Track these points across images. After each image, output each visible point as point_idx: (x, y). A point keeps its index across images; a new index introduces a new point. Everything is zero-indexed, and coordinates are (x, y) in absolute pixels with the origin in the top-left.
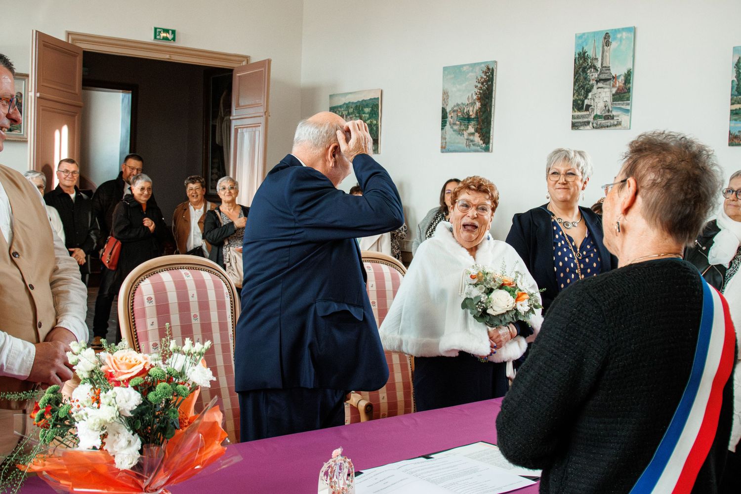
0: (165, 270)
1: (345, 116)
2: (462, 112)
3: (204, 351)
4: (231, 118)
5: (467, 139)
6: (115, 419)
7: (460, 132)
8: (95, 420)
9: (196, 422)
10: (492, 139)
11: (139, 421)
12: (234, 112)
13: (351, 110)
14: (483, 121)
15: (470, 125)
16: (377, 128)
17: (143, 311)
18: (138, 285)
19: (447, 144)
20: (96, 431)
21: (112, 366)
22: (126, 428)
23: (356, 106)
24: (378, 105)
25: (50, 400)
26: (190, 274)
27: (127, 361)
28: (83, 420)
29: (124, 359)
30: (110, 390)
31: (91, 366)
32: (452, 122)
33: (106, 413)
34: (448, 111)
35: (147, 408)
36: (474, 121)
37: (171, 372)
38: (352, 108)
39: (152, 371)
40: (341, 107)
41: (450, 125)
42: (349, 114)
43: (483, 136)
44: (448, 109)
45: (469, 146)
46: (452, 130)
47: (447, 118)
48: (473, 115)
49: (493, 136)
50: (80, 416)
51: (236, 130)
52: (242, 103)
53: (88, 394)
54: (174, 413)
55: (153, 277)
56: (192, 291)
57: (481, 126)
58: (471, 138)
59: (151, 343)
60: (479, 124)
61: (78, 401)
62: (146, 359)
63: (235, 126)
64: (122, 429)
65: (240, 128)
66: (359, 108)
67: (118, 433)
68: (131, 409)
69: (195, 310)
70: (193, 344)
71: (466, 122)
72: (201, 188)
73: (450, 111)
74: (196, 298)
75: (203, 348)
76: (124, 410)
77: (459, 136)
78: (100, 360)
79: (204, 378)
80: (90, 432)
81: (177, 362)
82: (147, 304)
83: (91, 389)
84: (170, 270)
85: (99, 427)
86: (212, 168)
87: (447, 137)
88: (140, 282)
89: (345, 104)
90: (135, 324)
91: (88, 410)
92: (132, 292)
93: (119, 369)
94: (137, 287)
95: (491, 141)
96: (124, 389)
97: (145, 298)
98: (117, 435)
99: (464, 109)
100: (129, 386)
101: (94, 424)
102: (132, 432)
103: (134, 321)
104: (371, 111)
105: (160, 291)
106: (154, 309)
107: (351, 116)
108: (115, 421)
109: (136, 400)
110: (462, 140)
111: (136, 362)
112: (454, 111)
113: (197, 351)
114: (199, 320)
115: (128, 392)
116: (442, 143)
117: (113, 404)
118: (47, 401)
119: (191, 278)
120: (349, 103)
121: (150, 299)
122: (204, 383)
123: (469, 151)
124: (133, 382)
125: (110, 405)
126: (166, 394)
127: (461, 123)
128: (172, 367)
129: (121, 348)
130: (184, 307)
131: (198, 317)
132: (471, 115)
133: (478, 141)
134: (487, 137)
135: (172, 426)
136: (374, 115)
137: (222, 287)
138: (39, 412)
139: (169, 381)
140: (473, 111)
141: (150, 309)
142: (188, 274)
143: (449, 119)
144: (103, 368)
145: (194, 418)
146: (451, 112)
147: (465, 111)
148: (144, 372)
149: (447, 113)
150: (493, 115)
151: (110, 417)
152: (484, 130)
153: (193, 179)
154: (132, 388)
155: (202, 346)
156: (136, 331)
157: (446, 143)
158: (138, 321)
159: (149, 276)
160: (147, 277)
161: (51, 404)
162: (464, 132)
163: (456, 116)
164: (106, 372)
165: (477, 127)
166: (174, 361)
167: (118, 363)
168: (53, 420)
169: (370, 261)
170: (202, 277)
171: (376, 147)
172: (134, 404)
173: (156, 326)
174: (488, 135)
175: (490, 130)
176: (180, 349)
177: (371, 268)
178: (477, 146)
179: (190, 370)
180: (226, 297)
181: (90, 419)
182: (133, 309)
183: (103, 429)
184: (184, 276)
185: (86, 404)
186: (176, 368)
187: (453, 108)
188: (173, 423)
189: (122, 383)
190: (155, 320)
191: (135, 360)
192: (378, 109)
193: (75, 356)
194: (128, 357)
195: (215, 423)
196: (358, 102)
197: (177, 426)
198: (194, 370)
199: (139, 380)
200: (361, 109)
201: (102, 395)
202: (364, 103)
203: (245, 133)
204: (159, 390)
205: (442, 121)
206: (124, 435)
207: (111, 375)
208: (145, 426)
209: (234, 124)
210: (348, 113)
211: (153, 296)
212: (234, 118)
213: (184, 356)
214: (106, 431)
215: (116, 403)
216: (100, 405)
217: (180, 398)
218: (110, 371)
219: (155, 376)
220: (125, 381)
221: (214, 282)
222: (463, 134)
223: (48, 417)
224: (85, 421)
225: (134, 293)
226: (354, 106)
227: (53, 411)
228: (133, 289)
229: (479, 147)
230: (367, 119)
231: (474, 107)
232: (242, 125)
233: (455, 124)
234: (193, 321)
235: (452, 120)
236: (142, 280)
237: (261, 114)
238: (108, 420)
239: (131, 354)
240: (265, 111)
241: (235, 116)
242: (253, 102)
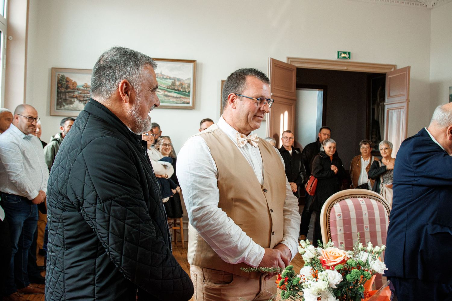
0: (348, 198)
3: (381, 251)
4: (385, 104)
6: (327, 289)
8: (315, 289)
9: (374, 295)
11: (340, 292)
12: (387, 99)
17: (335, 222)
18: (333, 206)
20: (316, 295)
21: (325, 256)
22: (333, 295)
25: (288, 274)
26: (364, 201)
27: (334, 254)
28: (308, 288)
29: (332, 253)
30: (323, 271)
31: (312, 256)
33: (321, 285)
35: (345, 284)
37: (360, 263)
39: (349, 261)
50: (306, 285)
51: (388, 111)
52: (391, 94)
53: (310, 272)
54: (361, 289)
55: (341, 202)
56: (365, 211)
59: (339, 242)
61: (304, 276)
62: (345, 254)
64: (330, 295)
65: (391, 110)
67: (328, 298)
68: (336, 284)
69: (366, 223)
70: (374, 247)
72: (369, 148)
74: (367, 216)
75: (381, 249)
76: (332, 284)
78: (317, 252)
79: (381, 268)
80: (311, 295)
81: (363, 257)
82: (337, 218)
83: (311, 270)
84: (352, 198)
85: (317, 293)
88: (334, 205)
90: (330, 230)
91: (310, 282)
92: (329, 210)
93: (329, 259)
94: (332, 208)
96: (332, 271)
97: (337, 214)
98: (327, 299)
100: (335, 269)
101: (315, 291)
102: (335, 298)
103: (330, 228)
105: (345, 210)
106: (342, 221)
108: (327, 290)
109: (340, 279)
111: (339, 255)
113: (377, 251)
114: (369, 229)
115: (334, 273)
117: (326, 280)
118: (286, 274)
119: (365, 203)
121: (339, 215)
122: (380, 271)
124: (337, 267)
125: (324, 280)
126: (358, 277)
128: (360, 259)
129: (330, 246)
130: (360, 221)
131: (369, 228)
135: (360, 296)
137: (383, 210)
138: (282, 280)
139: (359, 268)
141: (339, 221)
142: (363, 201)
144: (319, 257)
145: (373, 292)
148: (344, 262)
151: (324, 288)
153: (365, 142)
154: (337, 271)
155: (380, 248)
156: (330, 234)
158: (332, 228)
159: (339, 201)
160: (338, 202)
161: (287, 276)
164: (321, 260)
166: (361, 256)
167: (328, 255)
168: (289, 286)
170: (371, 203)
172: (338, 281)
173: (342, 232)
176: (365, 249)
179: (372, 263)
180: (386, 216)
181: (312, 287)
182: (329, 221)
183: (319, 294)
184: (360, 202)
185: (309, 278)
186: (362, 260)
188: (360, 294)
189: (330, 267)
190: (342, 228)
191: (338, 253)
193: (303, 249)
194: (334, 252)
195: (387, 297)
197: (363, 296)
198: (375, 262)
199: (341, 266)
201: (319, 274)
203: (394, 113)
204: (353, 273)
206: (331, 299)
207: (324, 262)
208: (342, 295)
209: (386, 107)
211: (341, 214)
213: (368, 254)
214: (320, 295)
215: (327, 280)
216: (318, 280)
217: (366, 279)
218: (324, 259)
219: (351, 264)
220: (333, 266)
221: (379, 206)
223: (286, 283)
224: (309, 288)
225: (330, 211)
227: (289, 281)
228: (329, 209)
232: (392, 108)
234: (365, 230)
236: (335, 204)
237: (404, 101)
238: (323, 290)
239: (336, 250)
240: (407, 99)
241: (387, 102)
242: (399, 94)
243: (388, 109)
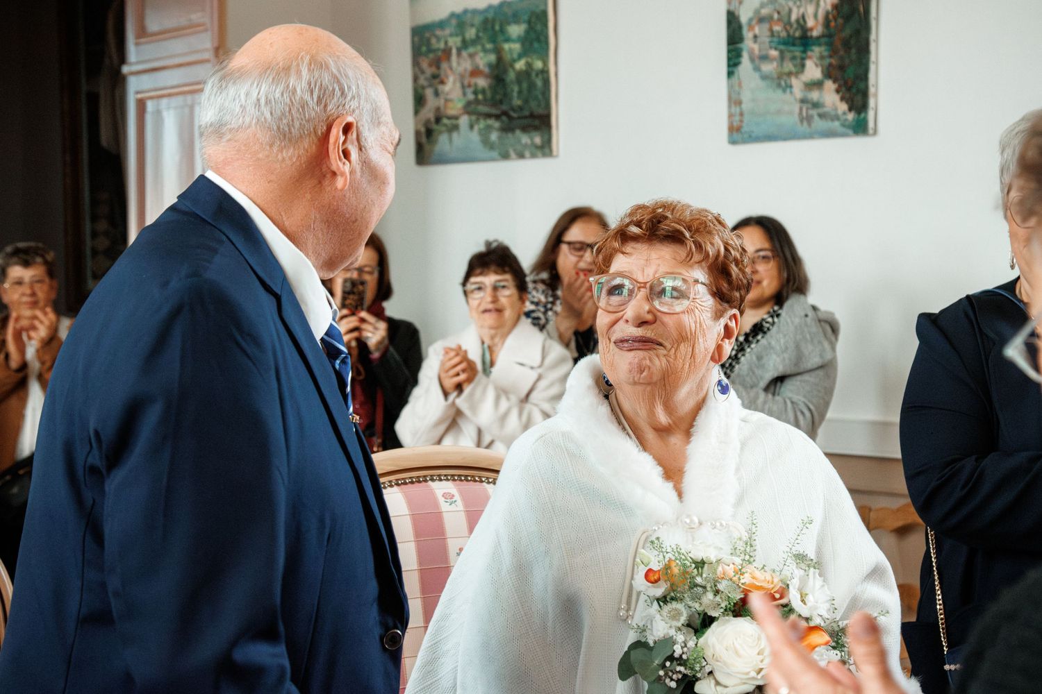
1: (454, 51)
2: (786, 19)
4: (125, 69)
5: (803, 101)
7: (781, 82)
10: (876, 95)
12: (133, 51)
13: (471, 33)
14: (846, 44)
15: (810, 58)
16: (547, 82)
19: (746, 118)
23: (486, 21)
24: (545, 13)
32: (757, 52)
34: (744, 19)
36: (820, 45)
38: (472, 25)
40: (441, 24)
41: (752, 60)
42: (465, 44)
43: (849, 89)
44: (744, 16)
45: (809, 119)
46: (757, 75)
47: (741, 39)
48: (815, 26)
49: (876, 86)
51: (141, 105)
52: (153, 25)
57: (842, 58)
58: (814, 95)
60: (833, 52)
63: (137, 93)
65: (151, 98)
66: (493, 27)
71: (797, 50)
73: (751, 20)
77: (779, 92)
86: (94, 219)
87: (746, 96)
89: (453, 15)
95: (872, 102)
99: (790, 11)
104: (527, 32)
107: (471, 50)
110: (786, 105)
112: (761, 20)
116: (731, 116)
120: (466, 11)
123: (810, 136)
127: (782, 52)
132: (811, 29)
133: (834, 104)
134: (858, 91)
136: (536, 45)
140: (816, 16)
143: (748, 44)
146: (754, 22)
147: (794, 17)
149: (740, 27)
150: (873, 23)
152: (850, 72)
153: (26, 251)
157: (741, 114)
162: (794, 81)
163: (768, 33)
165: (830, 65)
169: (453, 478)
171: (546, 137)
174: (862, 86)
175: (867, 71)
177: (457, 497)
178: (832, 120)
187: (757, 12)
192: (546, 25)
196: (490, 7)
200: (497, 28)
202: (506, 9)
203: (165, 114)
205: (729, 51)
209: (135, 86)
210: (464, 41)
212: (135, 68)
222: (791, 87)
226: (478, 20)
229: (837, 124)
230: (515, 56)
231: (818, 5)
232: (156, 90)
233: (765, 58)
235: (756, 47)
237: (207, 56)
240: (216, 44)
241: (138, 63)
242: (183, 21)
243: (139, 96)
